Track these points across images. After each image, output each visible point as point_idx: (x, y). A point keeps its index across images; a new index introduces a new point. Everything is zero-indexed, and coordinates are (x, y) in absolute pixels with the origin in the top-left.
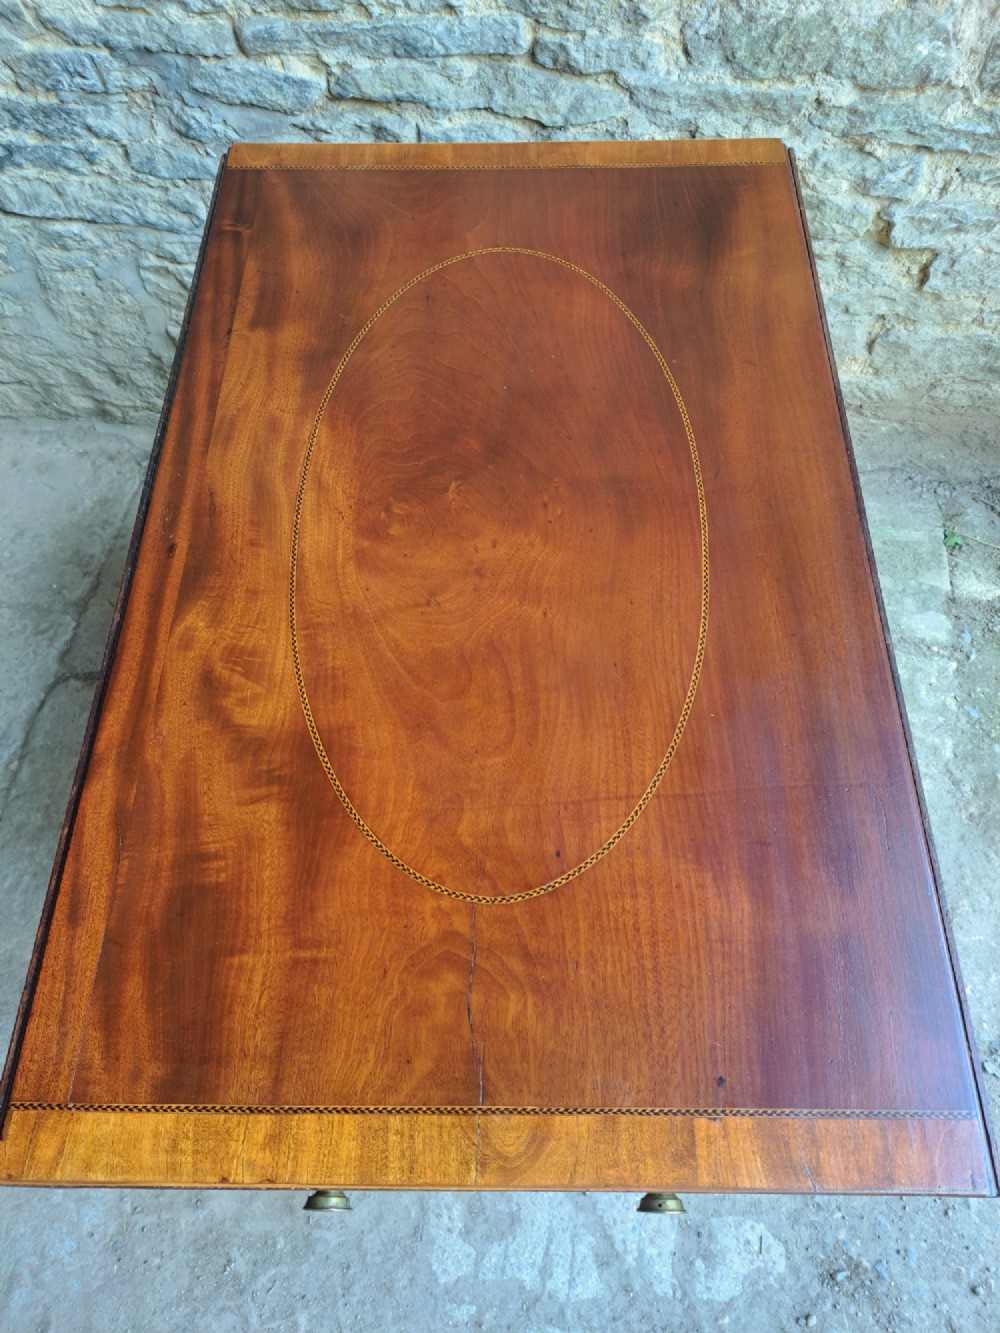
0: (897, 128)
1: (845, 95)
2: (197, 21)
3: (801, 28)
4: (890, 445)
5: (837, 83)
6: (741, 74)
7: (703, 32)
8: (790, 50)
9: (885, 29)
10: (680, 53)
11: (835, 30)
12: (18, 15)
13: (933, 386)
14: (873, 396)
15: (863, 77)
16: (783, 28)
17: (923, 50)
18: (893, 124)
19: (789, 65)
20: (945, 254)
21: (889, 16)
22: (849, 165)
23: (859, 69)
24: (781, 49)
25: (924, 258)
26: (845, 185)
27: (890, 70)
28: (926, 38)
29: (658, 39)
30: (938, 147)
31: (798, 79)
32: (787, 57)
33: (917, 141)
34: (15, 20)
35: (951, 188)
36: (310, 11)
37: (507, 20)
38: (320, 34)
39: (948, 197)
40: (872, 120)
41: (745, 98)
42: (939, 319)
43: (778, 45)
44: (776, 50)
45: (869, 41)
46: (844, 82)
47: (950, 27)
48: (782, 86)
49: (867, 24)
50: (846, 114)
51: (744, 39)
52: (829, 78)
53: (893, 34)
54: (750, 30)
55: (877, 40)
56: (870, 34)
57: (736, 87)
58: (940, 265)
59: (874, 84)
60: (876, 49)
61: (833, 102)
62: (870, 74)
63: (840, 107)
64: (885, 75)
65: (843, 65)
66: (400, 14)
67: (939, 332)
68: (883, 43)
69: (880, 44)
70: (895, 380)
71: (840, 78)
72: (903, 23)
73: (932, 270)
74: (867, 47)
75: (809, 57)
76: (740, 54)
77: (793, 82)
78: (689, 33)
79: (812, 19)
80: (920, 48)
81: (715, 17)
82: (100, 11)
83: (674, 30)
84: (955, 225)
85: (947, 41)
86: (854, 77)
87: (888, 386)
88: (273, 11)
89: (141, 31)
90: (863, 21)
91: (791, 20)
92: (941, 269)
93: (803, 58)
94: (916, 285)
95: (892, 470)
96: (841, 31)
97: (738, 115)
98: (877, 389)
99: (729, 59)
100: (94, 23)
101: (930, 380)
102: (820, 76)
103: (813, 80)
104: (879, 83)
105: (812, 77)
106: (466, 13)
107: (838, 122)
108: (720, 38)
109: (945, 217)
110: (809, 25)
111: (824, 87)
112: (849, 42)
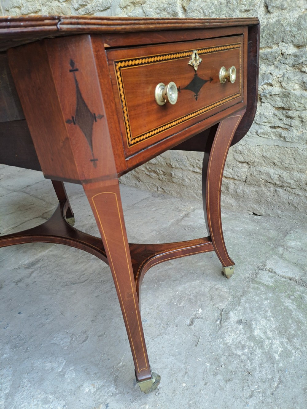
1: (291, 50)
3: (271, 27)
5: (286, 45)
8: (269, 36)
9: (300, 21)
11: (282, 25)
15: (296, 41)
16: (265, 28)
19: (269, 41)
22: (297, 78)
23: (293, 38)
24: (265, 36)
26: (297, 86)
31: (273, 46)
32: (268, 39)
40: (302, 57)
44: (264, 36)
45: (295, 27)
46: (289, 44)
48: (269, 50)
49: (293, 21)
50: (293, 57)
52: (284, 44)
53: (303, 23)
55: (298, 26)
56: (295, 24)
59: (301, 44)
60: (298, 29)
61: (287, 53)
62: (298, 40)
63: (290, 55)
64: (304, 39)
65: (288, 38)
68: (300, 26)
69: (299, 28)
71: (287, 43)
74: (295, 29)
75: (275, 37)
77: (272, 48)
79: (275, 23)
86: (292, 42)
90: (292, 20)
91: (268, 25)
93: (273, 37)
96: (284, 25)
102: (281, 43)
103: (279, 46)
104: (302, 43)
105: (278, 44)
107: (290, 61)
110: (273, 25)
111: (283, 48)
112: (288, 28)
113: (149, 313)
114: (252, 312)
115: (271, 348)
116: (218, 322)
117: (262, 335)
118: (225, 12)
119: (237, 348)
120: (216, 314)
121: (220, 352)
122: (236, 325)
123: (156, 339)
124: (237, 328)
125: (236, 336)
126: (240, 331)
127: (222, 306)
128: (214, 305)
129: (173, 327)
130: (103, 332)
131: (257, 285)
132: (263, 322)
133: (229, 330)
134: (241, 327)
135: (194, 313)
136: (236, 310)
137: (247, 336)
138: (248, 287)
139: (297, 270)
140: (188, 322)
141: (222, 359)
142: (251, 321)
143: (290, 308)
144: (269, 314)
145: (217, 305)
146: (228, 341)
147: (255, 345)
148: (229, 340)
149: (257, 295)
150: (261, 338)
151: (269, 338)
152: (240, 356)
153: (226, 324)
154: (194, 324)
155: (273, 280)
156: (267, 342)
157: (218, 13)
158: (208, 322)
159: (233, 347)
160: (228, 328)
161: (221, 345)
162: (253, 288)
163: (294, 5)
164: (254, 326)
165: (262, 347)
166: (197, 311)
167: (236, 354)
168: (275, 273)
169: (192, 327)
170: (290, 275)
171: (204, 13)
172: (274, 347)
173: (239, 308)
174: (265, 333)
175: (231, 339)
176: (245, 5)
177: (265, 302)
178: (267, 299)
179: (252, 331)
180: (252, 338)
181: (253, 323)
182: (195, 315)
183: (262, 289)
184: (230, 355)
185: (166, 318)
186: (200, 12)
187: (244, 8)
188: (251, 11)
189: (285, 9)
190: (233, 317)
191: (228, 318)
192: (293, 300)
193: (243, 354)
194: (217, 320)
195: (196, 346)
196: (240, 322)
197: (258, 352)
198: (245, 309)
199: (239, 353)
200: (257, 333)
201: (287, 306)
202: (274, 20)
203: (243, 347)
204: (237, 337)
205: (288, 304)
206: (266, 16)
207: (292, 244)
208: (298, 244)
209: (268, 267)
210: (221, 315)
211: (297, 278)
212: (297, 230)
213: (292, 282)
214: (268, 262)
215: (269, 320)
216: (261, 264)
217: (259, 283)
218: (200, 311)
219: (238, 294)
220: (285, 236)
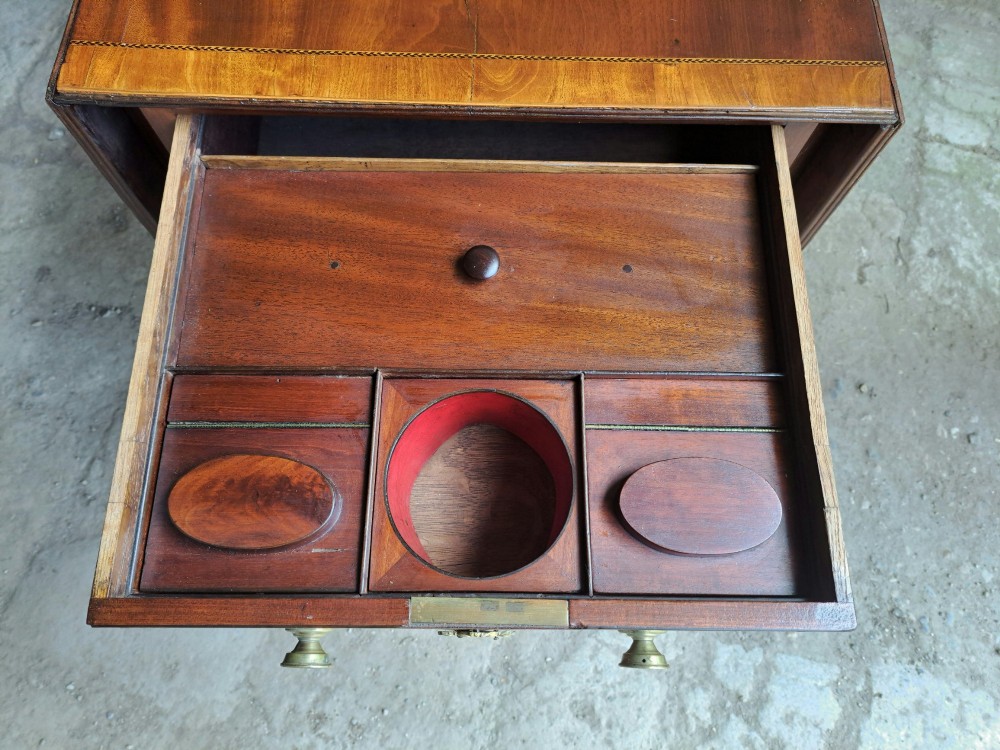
114: (943, 230)
115: (985, 281)
116: (900, 263)
117: (969, 265)
119: (941, 295)
120: (891, 250)
121: (922, 309)
122: (929, 259)
123: (824, 322)
124: (931, 264)
125: (934, 278)
126: (937, 267)
127: (896, 232)
128: (881, 235)
129: (839, 294)
131: (932, 178)
132: (965, 243)
133: (922, 270)
134: (936, 261)
135: (857, 258)
136: (919, 233)
137: (948, 273)
138: (919, 183)
139: (978, 128)
140: (855, 276)
141: (931, 319)
142: (947, 245)
143: (993, 206)
144: (969, 227)
145: (888, 234)
146: (926, 290)
147: (963, 284)
148: (927, 287)
149: (940, 196)
150: (969, 270)
151: (979, 267)
152: (950, 307)
153: (913, 263)
154: (868, 277)
155: (953, 159)
156: (979, 274)
158: (884, 267)
159: (936, 296)
160: (919, 269)
161: (919, 299)
162: (928, 184)
164: (955, 254)
165: (973, 282)
166: (859, 253)
167: (945, 306)
168: (947, 142)
169: (867, 284)
170: (971, 141)
172: (989, 278)
173: (923, 229)
174: (972, 260)
175: (929, 284)
177: (957, 207)
178: (956, 200)
179: (954, 263)
180: (956, 273)
181: (952, 249)
182: (859, 261)
183: (945, 182)
184: (937, 310)
190: (920, 246)
191: (911, 252)
192: (994, 192)
193: (954, 302)
194: (896, 260)
195: (887, 311)
196: (931, 253)
197: (972, 292)
198: (932, 229)
199: (948, 302)
200: (962, 263)
201: (989, 206)
203: (950, 292)
204: (936, 280)
205: (990, 201)
207: (950, 65)
208: (959, 63)
209: (933, 131)
210: (899, 249)
211: (984, 145)
212: (946, 26)
213: (981, 156)
214: (927, 119)
215: (971, 237)
216: (916, 129)
217: (935, 172)
218: (864, 251)
219: (909, 202)
220: (929, 46)
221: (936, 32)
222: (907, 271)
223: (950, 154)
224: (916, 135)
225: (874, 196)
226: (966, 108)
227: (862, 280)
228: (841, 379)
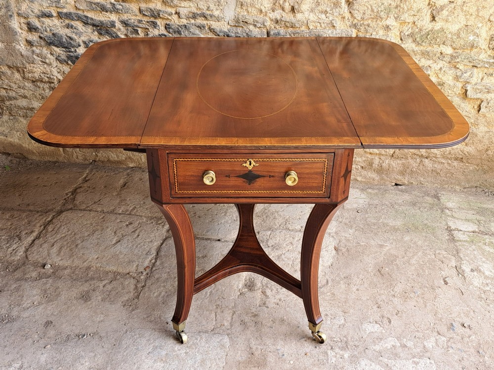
0: (466, 60)
1: (448, 50)
2: (258, 29)
3: (435, 32)
4: (474, 176)
5: (446, 47)
6: (418, 44)
7: (406, 34)
8: (432, 38)
9: (460, 32)
10: (399, 40)
11: (445, 33)
12: (204, 27)
13: (487, 150)
14: (466, 153)
15: (454, 45)
16: (430, 32)
17: (471, 38)
18: (464, 59)
19: (432, 42)
20: (485, 100)
21: (461, 29)
22: (452, 72)
23: (453, 43)
25: (478, 103)
26: (451, 78)
27: (462, 44)
28: (472, 35)
29: (393, 35)
30: (479, 66)
31: (435, 46)
32: (431, 40)
33: (472, 64)
34: (202, 28)
35: (484, 79)
36: (292, 27)
37: (349, 30)
38: (293, 33)
39: (484, 81)
40: (458, 58)
41: (419, 52)
42: (486, 124)
43: (429, 37)
45: (455, 36)
46: (449, 47)
47: (478, 32)
48: (430, 48)
49: (454, 31)
50: (450, 56)
51: (419, 35)
52: (444, 46)
53: (462, 34)
54: (420, 33)
55: (458, 35)
56: (456, 34)
57: (416, 49)
58: (484, 105)
59: (458, 48)
60: (458, 38)
61: (446, 53)
62: (456, 45)
63: (448, 54)
65: (448, 42)
66: (318, 28)
67: (486, 129)
70: (473, 148)
72: (465, 31)
73: (481, 106)
75: (438, 40)
76: (418, 39)
78: (402, 34)
79: (439, 30)
80: (470, 38)
81: (410, 30)
82: (229, 27)
83: (398, 34)
84: (487, 90)
85: (478, 36)
86: (452, 46)
87: (471, 149)
88: (281, 27)
89: (239, 32)
91: (433, 30)
92: (485, 106)
93: (436, 40)
94: (477, 112)
95: (476, 187)
96: (447, 33)
97: (417, 57)
98: (467, 150)
99: (414, 41)
100: (226, 30)
101: (486, 147)
102: (441, 45)
103: (439, 47)
105: (439, 45)
106: (338, 28)
107: (447, 59)
108: (411, 35)
109: (483, 88)
110: (438, 32)
111: (443, 49)
112: (450, 36)
113: (412, 287)
114: (474, 261)
116: (460, 276)
117: (490, 273)
118: (394, 13)
119: (484, 286)
120: (454, 271)
121: (478, 293)
122: (472, 273)
123: (436, 301)
124: (474, 275)
125: (478, 280)
126: (477, 276)
127: (453, 264)
128: (447, 266)
129: (438, 289)
130: (396, 311)
131: (460, 243)
132: (485, 265)
133: (471, 277)
134: (475, 273)
137: (483, 278)
138: (456, 245)
139: (472, 224)
140: (443, 283)
141: (483, 296)
142: (478, 267)
143: (491, 251)
144: (484, 259)
145: (450, 265)
146: (476, 285)
149: (466, 249)
152: (490, 290)
153: (466, 275)
154: (448, 282)
155: (466, 236)
157: (386, 12)
158: (454, 278)
159: (482, 287)
160: (469, 277)
161: (475, 289)
162: (460, 245)
163: (456, 20)
164: (482, 270)
166: (441, 273)
167: (487, 290)
168: (461, 230)
169: (449, 284)
170: (471, 229)
171: (372, 9)
173: (464, 262)
174: (491, 272)
175: (477, 282)
176: (414, 11)
177: (476, 252)
178: (474, 250)
179: (483, 273)
180: (486, 277)
181: (481, 268)
182: (442, 276)
183: (466, 244)
184: (484, 292)
185: (427, 285)
186: (368, 8)
187: (413, 13)
188: (418, 16)
189: (450, 22)
190: (466, 268)
191: (463, 271)
192: (489, 246)
194: (458, 275)
195: (463, 294)
196: (472, 270)
198: (468, 261)
200: (487, 273)
201: (489, 251)
202: (438, 28)
203: (487, 285)
205: (489, 249)
206: (432, 23)
207: (450, 205)
208: (454, 204)
209: (453, 227)
210: (457, 270)
211: (477, 230)
212: (442, 193)
213: (477, 234)
214: (448, 223)
215: (487, 263)
216: (446, 227)
217: (460, 241)
218: (443, 272)
219: (454, 253)
220: (439, 200)
221: (440, 195)
222: (465, 279)
223: (464, 234)
224: (447, 229)
225: (437, 252)
226: (464, 218)
227: (446, 283)
228: (453, 323)
